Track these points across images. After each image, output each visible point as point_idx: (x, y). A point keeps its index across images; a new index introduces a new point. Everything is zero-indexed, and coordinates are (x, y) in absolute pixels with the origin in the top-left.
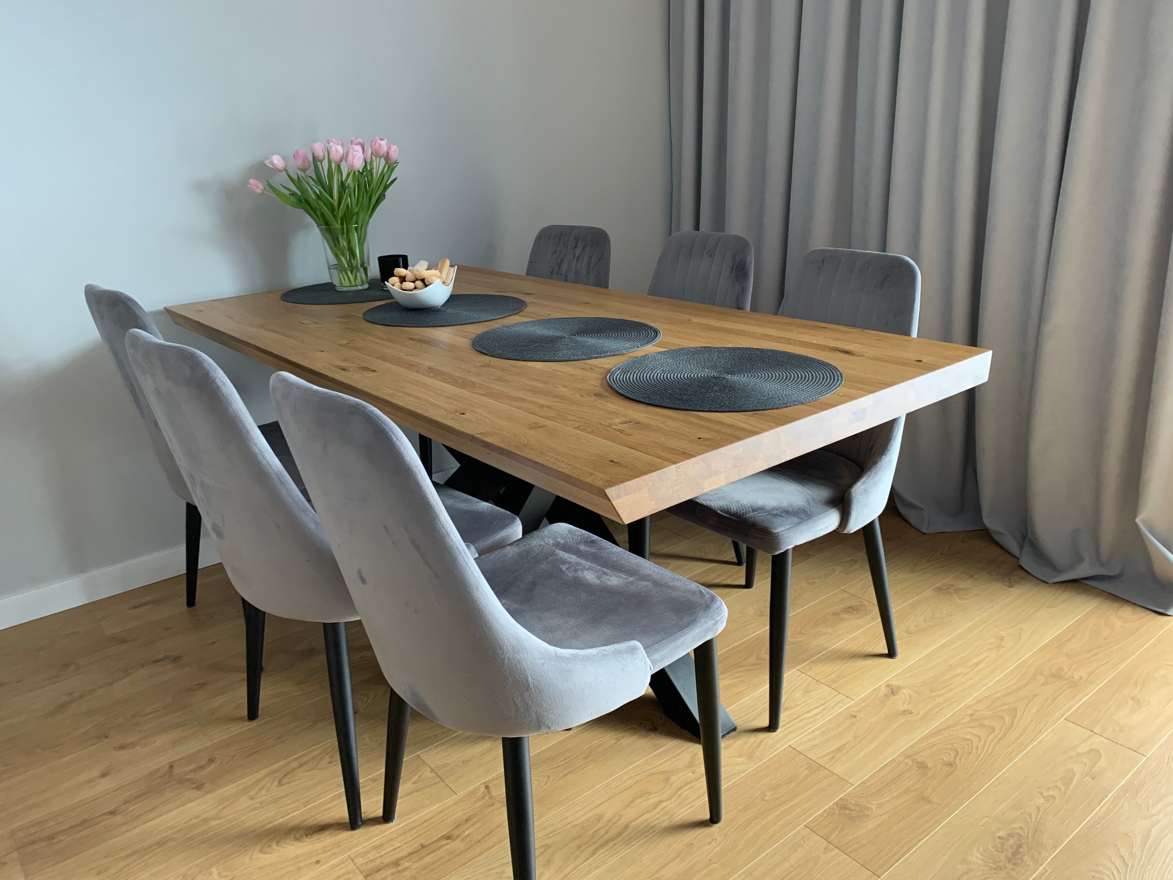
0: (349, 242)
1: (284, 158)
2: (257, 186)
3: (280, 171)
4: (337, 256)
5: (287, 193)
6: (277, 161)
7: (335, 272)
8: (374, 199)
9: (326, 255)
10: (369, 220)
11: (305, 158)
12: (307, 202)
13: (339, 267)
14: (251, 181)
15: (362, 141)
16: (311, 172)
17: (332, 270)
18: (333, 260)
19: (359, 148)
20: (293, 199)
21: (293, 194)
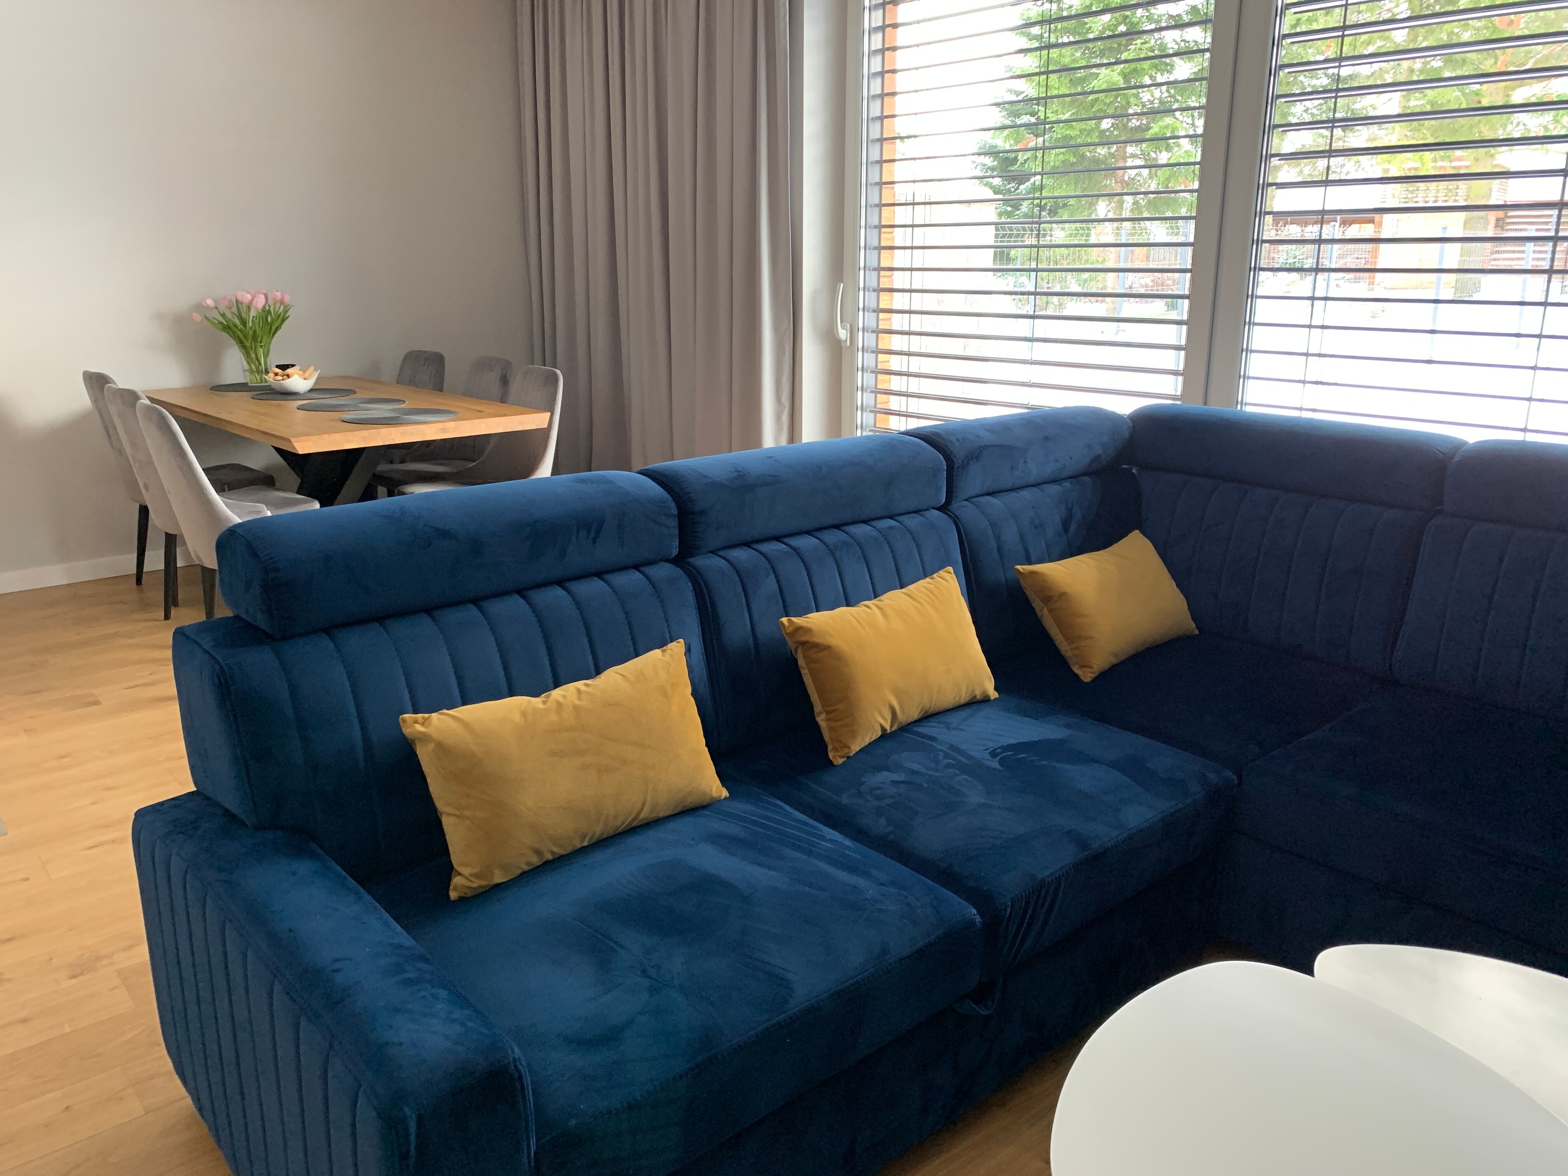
0: (256, 355)
1: (215, 301)
2: (198, 318)
3: (211, 308)
4: (249, 363)
5: (217, 322)
6: (210, 302)
7: (247, 373)
8: (274, 328)
9: (242, 364)
10: (271, 340)
11: (230, 301)
12: (229, 328)
13: (251, 371)
14: (194, 314)
15: (265, 292)
16: (235, 310)
17: (245, 373)
18: (247, 367)
19: (263, 297)
20: (220, 326)
21: (221, 323)
